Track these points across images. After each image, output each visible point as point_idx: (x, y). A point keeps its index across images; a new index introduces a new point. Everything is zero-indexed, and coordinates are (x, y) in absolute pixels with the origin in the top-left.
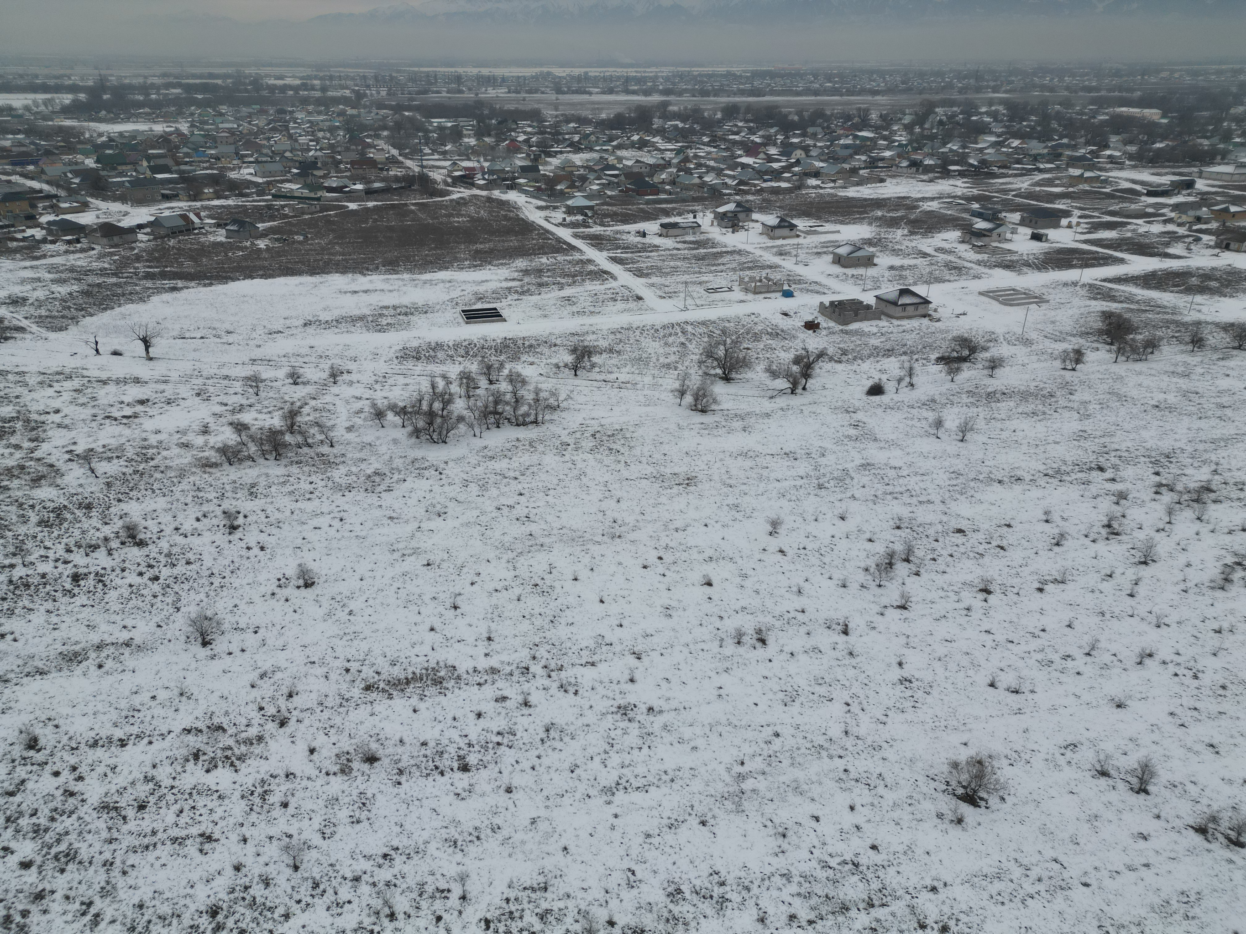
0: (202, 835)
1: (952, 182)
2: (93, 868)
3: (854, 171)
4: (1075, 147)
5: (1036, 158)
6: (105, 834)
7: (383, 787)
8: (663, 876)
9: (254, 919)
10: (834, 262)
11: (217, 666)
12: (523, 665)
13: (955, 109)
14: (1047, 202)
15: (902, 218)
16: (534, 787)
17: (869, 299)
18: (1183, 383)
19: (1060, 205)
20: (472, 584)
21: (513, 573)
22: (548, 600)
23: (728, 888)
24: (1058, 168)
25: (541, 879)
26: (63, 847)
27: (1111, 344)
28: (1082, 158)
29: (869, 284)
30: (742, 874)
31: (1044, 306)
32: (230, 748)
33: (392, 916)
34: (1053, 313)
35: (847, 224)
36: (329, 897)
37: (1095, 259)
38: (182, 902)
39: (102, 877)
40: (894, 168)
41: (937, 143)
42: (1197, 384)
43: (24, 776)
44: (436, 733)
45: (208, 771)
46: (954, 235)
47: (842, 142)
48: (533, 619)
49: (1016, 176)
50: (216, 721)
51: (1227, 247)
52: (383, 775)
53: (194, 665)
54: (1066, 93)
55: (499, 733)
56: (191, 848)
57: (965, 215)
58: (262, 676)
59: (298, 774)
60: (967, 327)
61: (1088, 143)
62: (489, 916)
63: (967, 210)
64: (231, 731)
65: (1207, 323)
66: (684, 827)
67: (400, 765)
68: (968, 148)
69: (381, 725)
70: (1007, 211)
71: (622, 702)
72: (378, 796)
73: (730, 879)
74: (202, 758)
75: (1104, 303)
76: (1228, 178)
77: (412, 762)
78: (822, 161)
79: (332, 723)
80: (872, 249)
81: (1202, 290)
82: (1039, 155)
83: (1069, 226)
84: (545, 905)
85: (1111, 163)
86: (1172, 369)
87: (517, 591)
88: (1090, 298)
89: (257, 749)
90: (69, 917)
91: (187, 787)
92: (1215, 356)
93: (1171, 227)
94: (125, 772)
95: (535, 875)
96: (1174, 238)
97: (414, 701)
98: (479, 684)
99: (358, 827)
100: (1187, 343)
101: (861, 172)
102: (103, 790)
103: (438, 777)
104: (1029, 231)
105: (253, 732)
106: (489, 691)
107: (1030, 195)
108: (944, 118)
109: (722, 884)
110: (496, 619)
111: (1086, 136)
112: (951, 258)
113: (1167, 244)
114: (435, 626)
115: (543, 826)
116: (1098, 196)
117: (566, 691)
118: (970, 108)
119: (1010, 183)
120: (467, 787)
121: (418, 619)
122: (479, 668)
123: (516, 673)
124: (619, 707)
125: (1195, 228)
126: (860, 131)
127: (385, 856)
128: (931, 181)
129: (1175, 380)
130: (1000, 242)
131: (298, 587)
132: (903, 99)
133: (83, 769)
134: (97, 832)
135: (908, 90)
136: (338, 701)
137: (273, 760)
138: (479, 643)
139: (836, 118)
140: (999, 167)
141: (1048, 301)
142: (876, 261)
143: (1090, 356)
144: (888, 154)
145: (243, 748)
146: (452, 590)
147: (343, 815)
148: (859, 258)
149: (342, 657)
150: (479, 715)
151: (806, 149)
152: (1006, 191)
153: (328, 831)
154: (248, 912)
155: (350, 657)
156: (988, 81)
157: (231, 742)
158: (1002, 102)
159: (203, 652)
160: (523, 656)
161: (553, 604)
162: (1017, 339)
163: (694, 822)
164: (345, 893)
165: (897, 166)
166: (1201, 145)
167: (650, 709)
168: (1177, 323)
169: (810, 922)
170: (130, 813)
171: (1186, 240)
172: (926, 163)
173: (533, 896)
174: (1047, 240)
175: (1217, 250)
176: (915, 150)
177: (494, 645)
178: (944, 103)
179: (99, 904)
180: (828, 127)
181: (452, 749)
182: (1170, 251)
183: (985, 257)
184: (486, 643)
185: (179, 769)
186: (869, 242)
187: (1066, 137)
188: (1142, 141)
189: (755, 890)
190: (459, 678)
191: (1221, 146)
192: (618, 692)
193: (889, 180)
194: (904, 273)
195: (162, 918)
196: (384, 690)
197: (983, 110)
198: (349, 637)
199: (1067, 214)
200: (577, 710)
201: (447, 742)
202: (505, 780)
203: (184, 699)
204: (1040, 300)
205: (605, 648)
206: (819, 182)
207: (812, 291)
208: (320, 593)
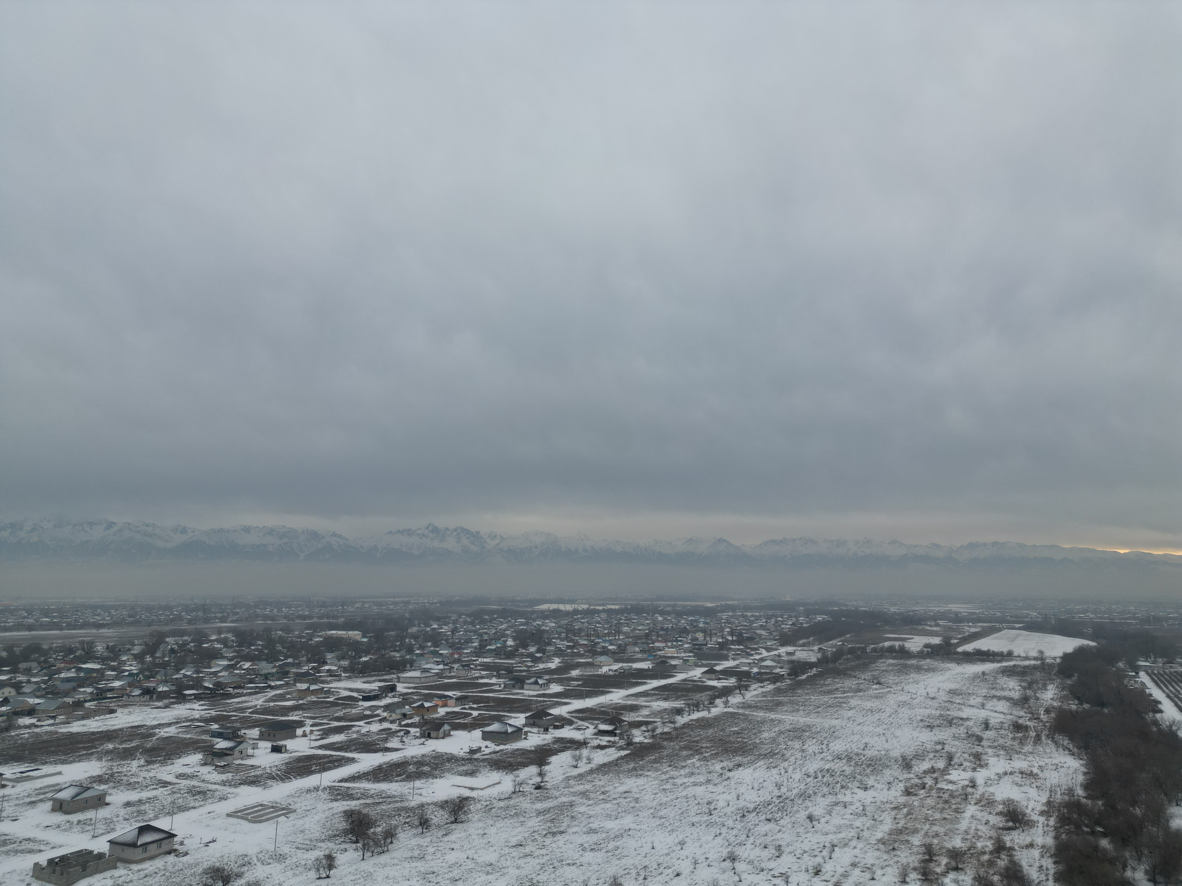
1: (188, 706)
3: (79, 704)
4: (299, 665)
5: (266, 677)
10: (54, 810)
13: (186, 638)
14: (282, 716)
15: (136, 748)
17: (101, 846)
18: (421, 866)
19: (294, 717)
24: (287, 684)
27: (357, 842)
28: (306, 674)
29: (101, 828)
31: (292, 816)
34: (301, 822)
35: (71, 762)
37: (330, 762)
40: (125, 698)
41: (170, 670)
42: (432, 863)
46: (196, 758)
47: (63, 675)
49: (250, 694)
51: (429, 736)
54: (285, 621)
57: (204, 737)
60: (218, 855)
61: (309, 661)
63: (206, 732)
65: (428, 804)
68: (202, 672)
70: (246, 729)
75: (345, 803)
76: (418, 681)
78: (37, 697)
80: (103, 787)
81: (419, 775)
82: (269, 674)
83: (304, 735)
85: (331, 676)
86: (410, 854)
88: (332, 800)
92: (440, 834)
93: (386, 725)
96: (389, 734)
100: (417, 827)
101: (87, 705)
104: (268, 745)
107: (266, 711)
108: (176, 647)
111: (307, 655)
112: (194, 783)
113: (386, 740)
116: (324, 705)
118: (200, 637)
119: (246, 702)
125: (403, 723)
126: (84, 663)
128: (166, 707)
129: (414, 864)
130: (242, 759)
132: (132, 631)
135: (137, 623)
139: (55, 652)
140: (234, 688)
141: (295, 811)
142: (108, 799)
143: (341, 859)
144: (117, 684)
148: (86, 800)
151: (17, 686)
152: (242, 710)
156: (215, 613)
158: (229, 630)
162: (271, 857)
165: (129, 696)
166: (394, 657)
168: (406, 809)
171: (399, 734)
172: (160, 689)
174: (286, 751)
175: (423, 740)
176: (148, 678)
178: (174, 633)
180: (46, 661)
182: (389, 745)
183: (230, 776)
186: (100, 779)
187: (290, 657)
188: (351, 657)
191: (408, 657)
193: (119, 710)
194: (143, 808)
197: (214, 637)
199: (300, 724)
204: (287, 811)
206: (33, 721)
207: (22, 852)
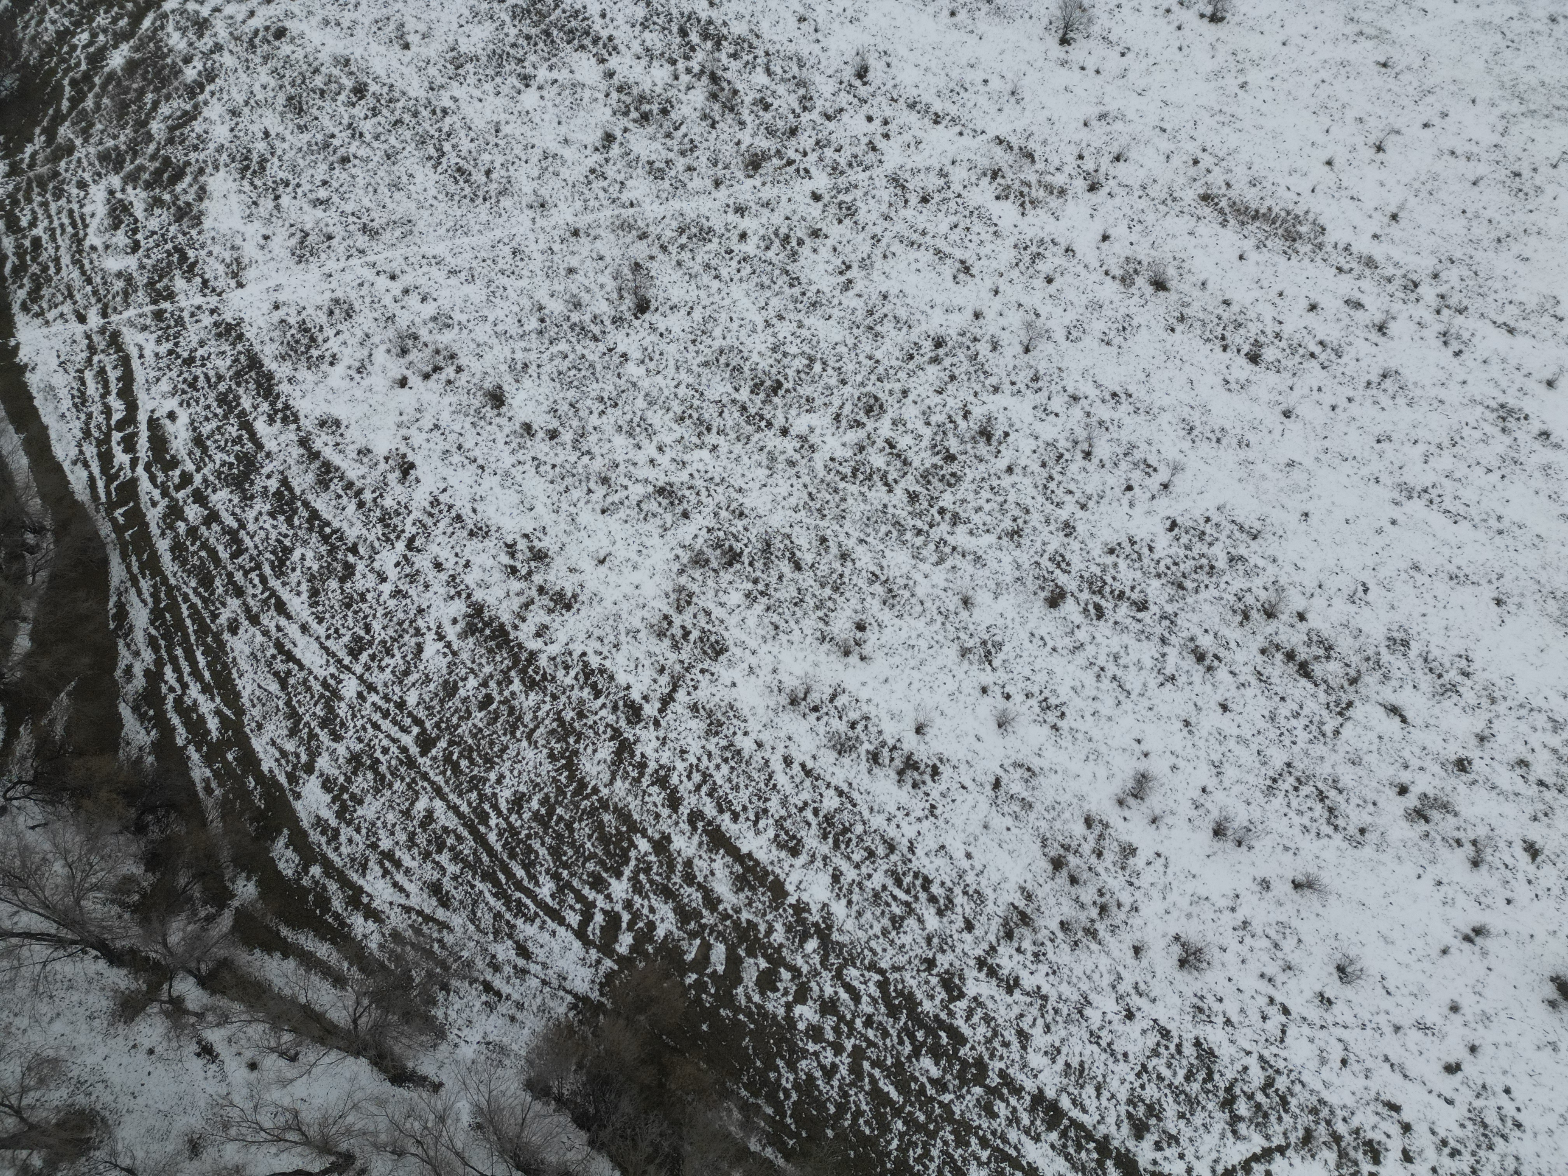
0: (962, 262)
2: (862, 235)
6: (884, 208)
7: (1153, 323)
8: (1399, 617)
9: (968, 373)
11: (1064, 76)
12: (1415, 277)
16: (1319, 429)
20: (1426, 125)
21: (1496, 138)
22: (1518, 206)
23: (1468, 683)
25: (1257, 525)
26: (848, 198)
30: (1501, 683)
32: (1029, 185)
33: (1087, 455)
36: (1041, 398)
38: (918, 316)
39: (866, 248)
43: (844, 105)
44: (1248, 299)
45: (998, 198)
48: (1475, 223)
50: (1031, 145)
52: (1162, 310)
53: (1039, 64)
55: (1321, 343)
56: (948, 269)
58: (1102, 117)
59: (1079, 255)
62: (1179, 520)
64: (1040, 166)
66: (1469, 589)
67: (1185, 311)
69: (1193, 252)
71: (1512, 403)
72: (1143, 329)
73: (1480, 677)
74: (999, 180)
77: (1201, 315)
79: (1143, 217)
84: (1242, 551)
87: (1482, 169)
89: (1054, 202)
90: (830, 268)
91: (972, 204)
94: (926, 153)
95: (1253, 516)
97: (1248, 245)
98: (1340, 269)
99: (1105, 348)
102: (900, 161)
103: (1218, 350)
105: (1059, 180)
106: (1346, 286)
109: (1466, 674)
110: (1424, 194)
114: (1336, 162)
115: (1297, 475)
117: (1445, 343)
120: (1242, 381)
121: (1321, 138)
122: (1354, 249)
123: (1398, 282)
124: (1502, 406)
127: (1114, 395)
131: (1202, 16)
133: (893, 127)
134: (879, 202)
136: (1164, 195)
137: (1064, 223)
138: (1377, 215)
145: (1041, 194)
146: (1392, 119)
147: (1098, 326)
149: (1199, 142)
150: (1313, 307)
153: (1075, 334)
154: (966, 363)
155: (1208, 146)
157: (1033, 178)
159: (1057, 51)
160: (1425, 264)
161: (1520, 217)
163: (1488, 593)
164: (1058, 403)
167: (1545, 435)
169: (1541, 783)
170: (914, 199)
173: (1237, 534)
177: (1395, 230)
179: (854, 273)
181: (1254, 328)
184: (1386, 220)
185: (973, 180)
189: (1501, 707)
190: (1320, 246)
192: (1517, 385)
195: (897, 319)
196: (1221, 212)
198: (1221, 118)
200: (1441, 376)
201: (1253, 316)
202: (1290, 401)
203: (1013, 100)
205: (1546, 319)
208: (1223, 37)
